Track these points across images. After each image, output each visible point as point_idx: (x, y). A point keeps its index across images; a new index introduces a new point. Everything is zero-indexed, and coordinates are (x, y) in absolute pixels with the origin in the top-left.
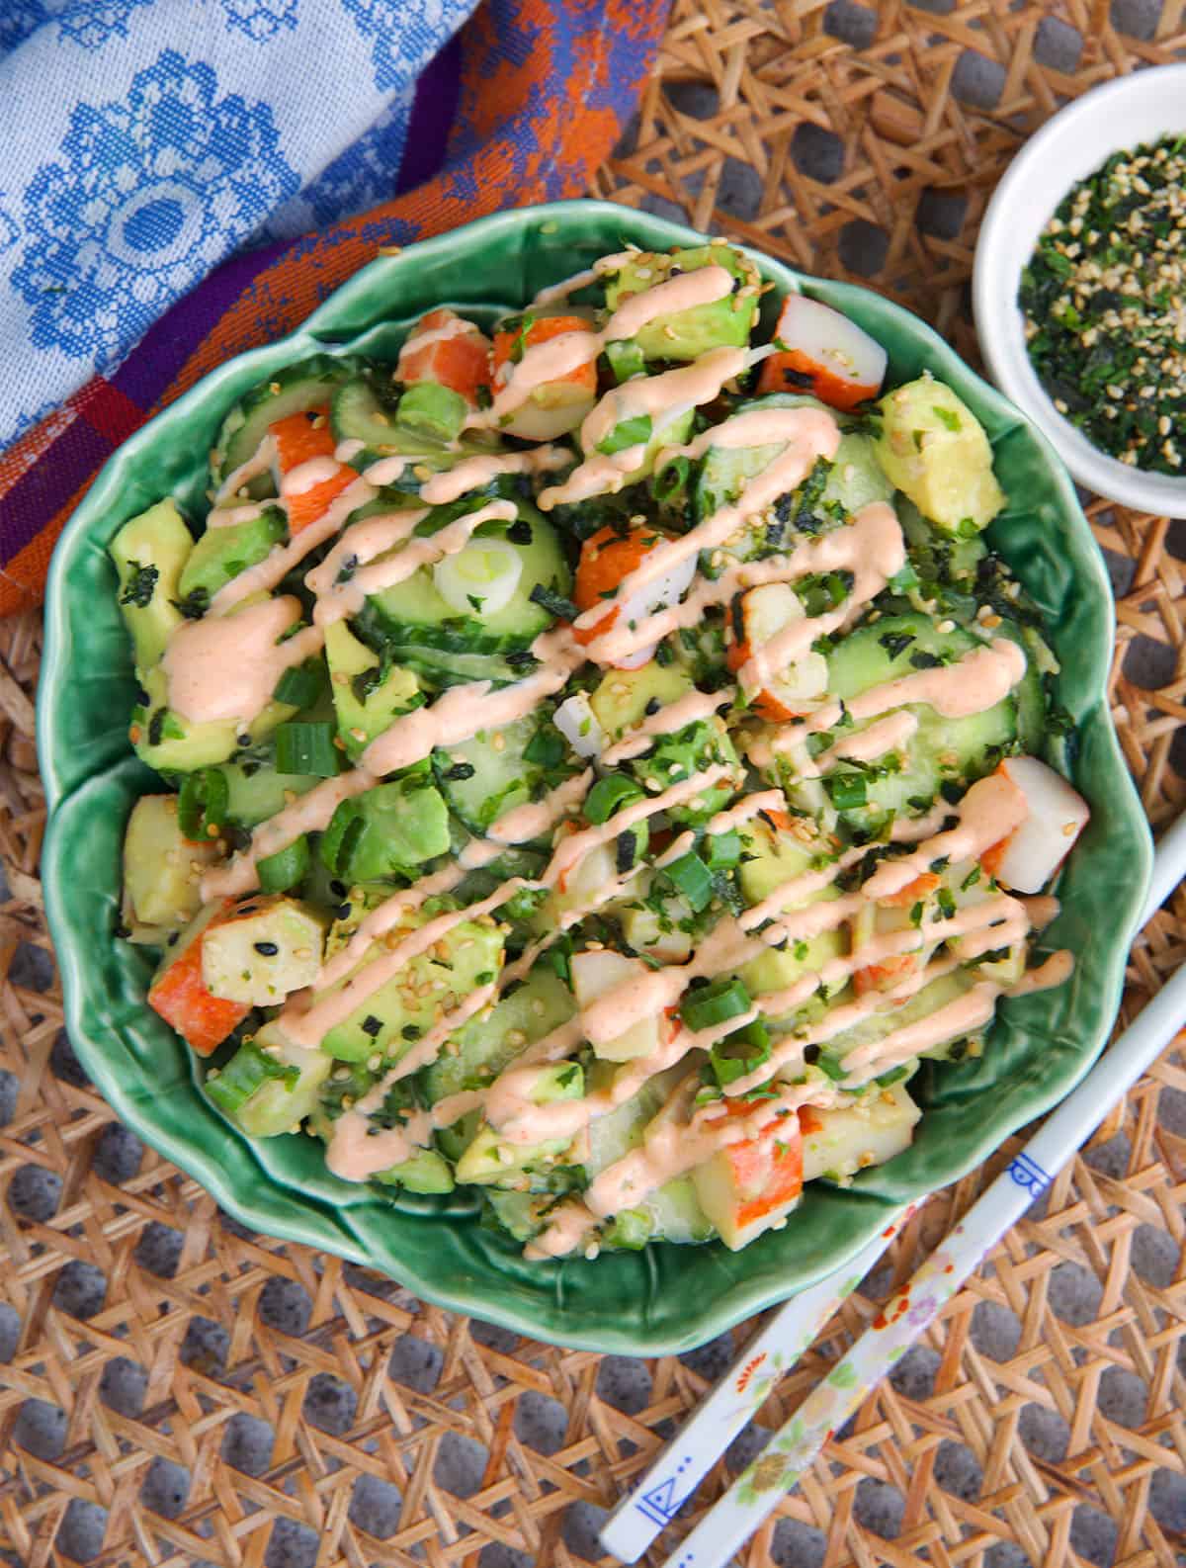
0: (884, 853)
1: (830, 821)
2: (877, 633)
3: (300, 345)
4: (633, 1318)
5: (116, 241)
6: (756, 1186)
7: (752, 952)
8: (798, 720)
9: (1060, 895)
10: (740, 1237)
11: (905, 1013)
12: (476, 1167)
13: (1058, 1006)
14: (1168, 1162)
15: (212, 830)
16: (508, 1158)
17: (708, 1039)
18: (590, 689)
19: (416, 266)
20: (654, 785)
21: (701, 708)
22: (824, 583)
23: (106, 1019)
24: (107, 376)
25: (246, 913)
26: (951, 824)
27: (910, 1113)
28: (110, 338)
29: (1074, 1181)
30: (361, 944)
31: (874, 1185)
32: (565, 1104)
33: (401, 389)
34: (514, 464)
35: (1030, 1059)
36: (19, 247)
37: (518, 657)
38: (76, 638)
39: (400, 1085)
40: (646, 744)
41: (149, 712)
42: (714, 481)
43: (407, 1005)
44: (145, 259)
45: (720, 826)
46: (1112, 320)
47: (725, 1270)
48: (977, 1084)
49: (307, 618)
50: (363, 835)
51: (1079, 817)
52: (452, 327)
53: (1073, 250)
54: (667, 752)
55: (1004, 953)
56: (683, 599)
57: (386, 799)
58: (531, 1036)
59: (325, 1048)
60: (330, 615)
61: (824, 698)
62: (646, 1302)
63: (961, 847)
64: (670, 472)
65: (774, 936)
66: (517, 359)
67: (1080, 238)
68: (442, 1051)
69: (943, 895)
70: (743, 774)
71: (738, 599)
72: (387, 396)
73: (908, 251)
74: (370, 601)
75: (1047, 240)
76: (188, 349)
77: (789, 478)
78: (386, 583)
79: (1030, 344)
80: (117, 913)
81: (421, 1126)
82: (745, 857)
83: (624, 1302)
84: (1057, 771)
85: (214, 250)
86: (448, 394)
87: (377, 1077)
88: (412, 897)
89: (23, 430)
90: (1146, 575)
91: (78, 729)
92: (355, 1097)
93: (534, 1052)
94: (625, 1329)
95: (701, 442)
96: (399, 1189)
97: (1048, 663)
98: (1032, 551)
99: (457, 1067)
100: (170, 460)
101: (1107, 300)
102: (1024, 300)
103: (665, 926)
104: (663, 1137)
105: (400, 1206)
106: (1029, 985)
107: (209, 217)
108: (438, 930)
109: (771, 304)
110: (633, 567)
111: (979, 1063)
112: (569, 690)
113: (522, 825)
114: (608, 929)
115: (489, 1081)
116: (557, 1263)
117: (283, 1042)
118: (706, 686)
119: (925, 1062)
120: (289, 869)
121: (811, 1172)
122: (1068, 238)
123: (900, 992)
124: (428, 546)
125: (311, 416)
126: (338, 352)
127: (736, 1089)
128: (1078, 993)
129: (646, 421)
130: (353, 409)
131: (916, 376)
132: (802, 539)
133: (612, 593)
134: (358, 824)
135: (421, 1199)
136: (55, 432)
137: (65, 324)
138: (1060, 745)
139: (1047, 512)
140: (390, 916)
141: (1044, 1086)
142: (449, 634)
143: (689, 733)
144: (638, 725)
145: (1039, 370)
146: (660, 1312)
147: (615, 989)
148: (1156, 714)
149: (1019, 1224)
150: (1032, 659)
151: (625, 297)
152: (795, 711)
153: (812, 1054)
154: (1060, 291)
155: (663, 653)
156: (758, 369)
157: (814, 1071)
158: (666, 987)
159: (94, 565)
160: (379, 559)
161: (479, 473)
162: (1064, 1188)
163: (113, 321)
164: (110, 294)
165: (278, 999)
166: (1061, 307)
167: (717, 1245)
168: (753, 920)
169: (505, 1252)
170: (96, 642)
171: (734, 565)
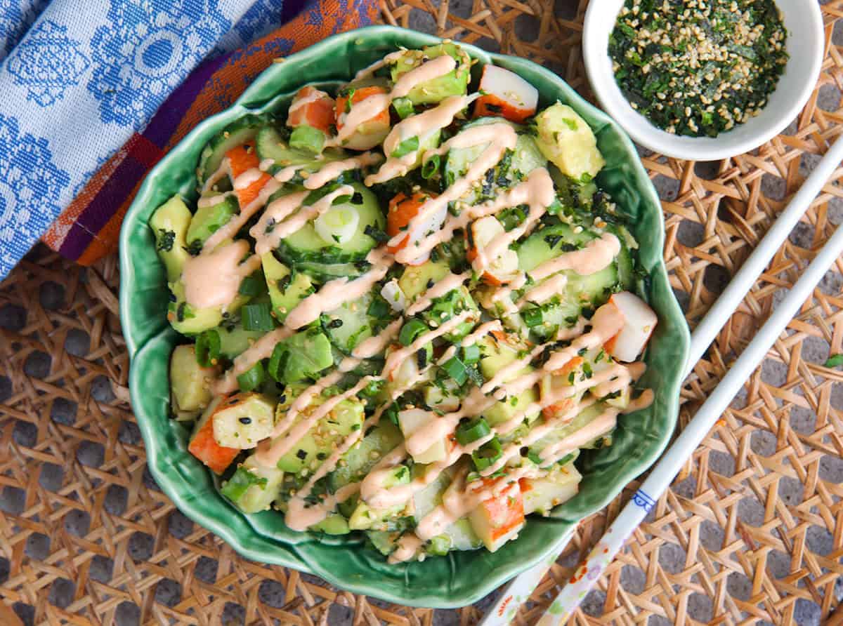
0: (554, 348)
1: (526, 333)
2: (543, 235)
3: (237, 111)
4: (444, 589)
5: (139, 63)
6: (500, 520)
7: (489, 403)
8: (505, 285)
9: (647, 360)
10: (495, 545)
11: (571, 427)
12: (359, 522)
13: (647, 418)
14: (716, 488)
15: (214, 361)
16: (374, 516)
17: (471, 449)
18: (398, 277)
19: (293, 66)
20: (433, 324)
21: (455, 282)
22: (514, 213)
23: (168, 461)
24: (140, 132)
25: (234, 403)
26: (588, 329)
27: (577, 477)
28: (140, 114)
29: (668, 501)
30: (292, 415)
31: (561, 514)
32: (402, 486)
33: (291, 130)
34: (351, 164)
35: (635, 445)
36: (90, 70)
37: (360, 263)
38: (137, 269)
39: (319, 482)
40: (428, 303)
41: (177, 305)
42: (453, 166)
43: (318, 444)
44: (155, 72)
45: (468, 343)
46: (657, 59)
47: (488, 562)
48: (610, 459)
49: (252, 251)
50: (289, 360)
51: (652, 322)
52: (314, 95)
53: (635, 23)
54: (438, 307)
55: (619, 393)
56: (442, 227)
57: (298, 341)
58: (382, 453)
59: (279, 466)
60: (263, 249)
61: (517, 272)
62: (450, 581)
63: (593, 341)
64: (431, 164)
65: (499, 395)
66: (348, 111)
67: (638, 16)
68: (338, 465)
69: (586, 367)
70: (479, 313)
71: (470, 225)
72: (284, 134)
73: (551, 28)
74: (283, 242)
75: (621, 19)
76: (181, 115)
77: (492, 160)
78: (291, 231)
79: (616, 74)
80: (169, 406)
81: (330, 502)
82: (482, 356)
83: (439, 582)
84: (640, 297)
85: (190, 64)
86: (315, 131)
87: (306, 479)
88: (316, 389)
89: (100, 165)
90: (686, 188)
91: (142, 316)
92: (297, 490)
93: (385, 461)
94: (440, 595)
95: (445, 145)
96: (322, 533)
97: (632, 244)
98: (620, 186)
99: (346, 471)
100: (176, 175)
101: (654, 48)
102: (611, 52)
103: (445, 393)
104: (453, 499)
105: (324, 541)
106: (633, 407)
107: (185, 47)
108: (331, 405)
109: (477, 71)
110: (416, 214)
111: (610, 449)
112: (388, 278)
113: (369, 348)
114: (416, 397)
115: (362, 478)
116: (404, 564)
117: (259, 465)
118: (457, 270)
119: (583, 451)
120: (254, 378)
121: (528, 511)
122: (632, 17)
123: (566, 417)
124: (310, 210)
125: (246, 147)
126: (257, 112)
127: (487, 473)
128: (656, 412)
129: (416, 139)
130: (267, 142)
131: (553, 103)
132: (501, 191)
133: (406, 228)
134: (286, 355)
135: (334, 537)
136: (117, 163)
137: (117, 109)
138: (641, 284)
139: (625, 167)
140: (306, 400)
141: (642, 459)
142: (324, 255)
143: (449, 296)
144: (423, 294)
145: (622, 88)
146: (457, 585)
147: (421, 428)
148: (695, 260)
149: (641, 525)
150: (623, 243)
151: (400, 75)
152: (503, 280)
153: (525, 452)
154: (630, 45)
155: (435, 255)
156: (472, 106)
157: (526, 460)
158: (448, 424)
159: (142, 232)
160: (286, 219)
161: (334, 171)
162: (664, 505)
163: (141, 105)
164: (138, 92)
165: (253, 445)
166: (631, 53)
167: (484, 549)
168: (488, 388)
169: (378, 560)
170: (147, 270)
171: (467, 208)
